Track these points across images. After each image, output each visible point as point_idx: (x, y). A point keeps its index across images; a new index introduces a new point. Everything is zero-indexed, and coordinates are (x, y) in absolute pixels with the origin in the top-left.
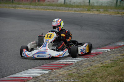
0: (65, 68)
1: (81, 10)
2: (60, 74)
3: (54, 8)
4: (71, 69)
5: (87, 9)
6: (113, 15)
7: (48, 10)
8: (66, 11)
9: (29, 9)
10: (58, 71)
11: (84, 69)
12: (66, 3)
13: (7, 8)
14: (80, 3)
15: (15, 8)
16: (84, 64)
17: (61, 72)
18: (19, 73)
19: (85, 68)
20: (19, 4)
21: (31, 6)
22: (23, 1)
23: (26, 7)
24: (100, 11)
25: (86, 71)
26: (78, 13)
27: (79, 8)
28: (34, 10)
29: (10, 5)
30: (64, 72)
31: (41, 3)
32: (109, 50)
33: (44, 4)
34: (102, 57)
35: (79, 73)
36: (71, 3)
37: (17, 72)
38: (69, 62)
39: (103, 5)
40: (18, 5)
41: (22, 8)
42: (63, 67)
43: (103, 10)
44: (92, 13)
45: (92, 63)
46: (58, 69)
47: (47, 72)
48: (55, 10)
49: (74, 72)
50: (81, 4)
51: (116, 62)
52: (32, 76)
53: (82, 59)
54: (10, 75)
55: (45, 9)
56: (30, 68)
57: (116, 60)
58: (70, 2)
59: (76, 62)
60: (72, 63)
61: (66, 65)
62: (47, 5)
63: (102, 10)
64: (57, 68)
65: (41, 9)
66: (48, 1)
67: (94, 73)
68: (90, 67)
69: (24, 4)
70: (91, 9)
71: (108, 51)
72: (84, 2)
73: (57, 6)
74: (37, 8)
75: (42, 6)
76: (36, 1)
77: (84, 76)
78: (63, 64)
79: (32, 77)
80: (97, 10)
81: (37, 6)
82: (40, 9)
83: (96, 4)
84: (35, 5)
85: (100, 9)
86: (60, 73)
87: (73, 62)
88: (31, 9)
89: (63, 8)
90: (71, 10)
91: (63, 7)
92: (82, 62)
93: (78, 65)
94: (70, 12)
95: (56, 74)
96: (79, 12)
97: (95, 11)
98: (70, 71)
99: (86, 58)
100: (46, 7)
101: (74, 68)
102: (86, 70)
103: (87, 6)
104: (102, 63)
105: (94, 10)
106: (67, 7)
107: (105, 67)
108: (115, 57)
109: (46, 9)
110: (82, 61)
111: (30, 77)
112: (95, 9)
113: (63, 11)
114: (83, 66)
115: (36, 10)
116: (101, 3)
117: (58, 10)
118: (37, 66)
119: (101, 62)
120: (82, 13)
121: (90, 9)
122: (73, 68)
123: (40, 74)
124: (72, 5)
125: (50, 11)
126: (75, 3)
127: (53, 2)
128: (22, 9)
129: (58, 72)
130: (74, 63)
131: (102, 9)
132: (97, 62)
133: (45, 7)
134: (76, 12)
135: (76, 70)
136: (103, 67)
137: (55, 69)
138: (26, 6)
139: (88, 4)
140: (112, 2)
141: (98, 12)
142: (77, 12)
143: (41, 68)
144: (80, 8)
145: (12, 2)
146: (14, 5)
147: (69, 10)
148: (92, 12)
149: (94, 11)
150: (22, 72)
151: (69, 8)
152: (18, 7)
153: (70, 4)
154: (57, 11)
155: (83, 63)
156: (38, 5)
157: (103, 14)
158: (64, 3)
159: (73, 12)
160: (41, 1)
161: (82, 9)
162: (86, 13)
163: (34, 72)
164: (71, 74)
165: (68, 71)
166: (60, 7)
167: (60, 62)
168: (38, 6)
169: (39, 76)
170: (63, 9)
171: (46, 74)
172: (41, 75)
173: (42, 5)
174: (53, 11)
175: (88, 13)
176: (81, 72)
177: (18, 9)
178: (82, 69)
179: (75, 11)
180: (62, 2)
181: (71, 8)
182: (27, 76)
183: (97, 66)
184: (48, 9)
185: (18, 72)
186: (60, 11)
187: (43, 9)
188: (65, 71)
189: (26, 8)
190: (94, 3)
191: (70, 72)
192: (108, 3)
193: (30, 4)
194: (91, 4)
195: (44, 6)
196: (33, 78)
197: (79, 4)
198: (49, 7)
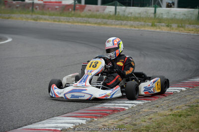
0: (113, 116)
1: (141, 25)
2: (104, 125)
3: (98, 21)
4: (122, 118)
5: (150, 24)
6: (192, 33)
7: (88, 25)
8: (117, 27)
9: (59, 21)
10: (101, 120)
11: (142, 118)
12: (117, 13)
13: (24, 20)
14: (140, 14)
15: (37, 20)
16: (144, 110)
17: (106, 121)
18: (40, 122)
19: (144, 116)
20: (43, 14)
21: (62, 17)
22: (50, 9)
23: (54, 19)
24: (171, 26)
25: (145, 122)
26: (135, 29)
27: (138, 21)
28: (67, 23)
29: (28, 16)
30: (110, 121)
31: (78, 12)
32: (183, 89)
33: (83, 14)
34: (172, 101)
35: (135, 125)
36: (126, 14)
37: (36, 121)
38: (120, 106)
39: (178, 17)
40: (41, 16)
41: (48, 20)
42: (109, 114)
43: (177, 25)
44: (158, 30)
45: (156, 110)
46: (101, 117)
47: (84, 122)
48: (99, 24)
49: (127, 123)
50: (142, 16)
51: (195, 108)
52: (61, 127)
53: (140, 102)
54: (26, 125)
55: (83, 23)
56: (58, 116)
57: (194, 104)
58: (124, 11)
59: (131, 107)
60: (123, 108)
61: (114, 111)
62: (86, 16)
63: (174, 26)
64: (99, 115)
65: (78, 22)
66: (90, 10)
67: (158, 124)
68: (152, 116)
69: (50, 15)
70: (158, 24)
71: (181, 90)
72: (146, 12)
73: (104, 18)
74: (71, 20)
75: (79, 18)
76: (70, 10)
77: (143, 130)
78: (109, 109)
79: (59, 129)
80: (168, 26)
81: (71, 17)
82: (75, 23)
83: (165, 17)
84: (69, 16)
85: (172, 25)
86: (104, 123)
87: (126, 106)
88: (62, 22)
89: (113, 21)
90: (125, 25)
91: (112, 19)
92: (140, 107)
93: (133, 112)
94: (124, 28)
95: (99, 125)
96: (138, 28)
97: (164, 26)
98: (120, 121)
99: (146, 101)
100: (86, 19)
101: (127, 116)
102: (146, 120)
103: (151, 18)
104: (171, 110)
105: (161, 26)
106: (118, 20)
107: (176, 115)
108: (193, 100)
109: (86, 23)
110: (139, 105)
111: (57, 129)
112: (163, 24)
113: (113, 27)
114: (141, 113)
115: (70, 24)
116: (174, 14)
117: (105, 24)
118: (68, 113)
119: (170, 108)
120: (142, 31)
121: (155, 23)
122: (124, 116)
123: (72, 125)
124: (127, 17)
125: (92, 25)
126: (131, 13)
127: (98, 11)
128: (48, 22)
129: (101, 122)
130: (127, 108)
131: (175, 23)
132: (164, 107)
133: (84, 19)
134: (133, 29)
135: (129, 120)
136: (173, 115)
137: (96, 117)
138: (54, 17)
139: (152, 15)
140: (191, 14)
141: (168, 28)
142: (135, 27)
143: (74, 115)
144: (140, 21)
145: (33, 11)
146: (34, 16)
147: (121, 24)
148: (159, 28)
149: (163, 28)
150: (44, 121)
151: (122, 21)
152: (41, 19)
153: (124, 15)
154: (102, 26)
155: (142, 108)
156: (73, 15)
157: (176, 32)
158: (114, 13)
159: (128, 28)
160: (77, 10)
161: (143, 23)
162: (149, 30)
163: (63, 121)
164: (122, 125)
165: (117, 120)
166: (108, 19)
167: (105, 106)
168: (73, 18)
169: (71, 129)
170: (113, 23)
171: (82, 125)
172: (74, 125)
173: (80, 16)
174: (96, 25)
175: (153, 29)
176: (137, 122)
177: (41, 21)
178: (139, 119)
179: (132, 26)
180: (111, 12)
181: (125, 22)
182: (52, 127)
183: (164, 114)
184: (89, 23)
185: (38, 122)
186: (107, 27)
187: (81, 23)
188: (113, 120)
189: (54, 21)
190: (162, 14)
191: (120, 123)
192: (185, 14)
193: (61, 14)
194: (157, 16)
195: (82, 17)
196: (62, 130)
197: (139, 16)
198: (90, 20)
